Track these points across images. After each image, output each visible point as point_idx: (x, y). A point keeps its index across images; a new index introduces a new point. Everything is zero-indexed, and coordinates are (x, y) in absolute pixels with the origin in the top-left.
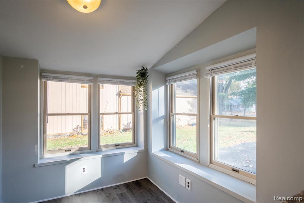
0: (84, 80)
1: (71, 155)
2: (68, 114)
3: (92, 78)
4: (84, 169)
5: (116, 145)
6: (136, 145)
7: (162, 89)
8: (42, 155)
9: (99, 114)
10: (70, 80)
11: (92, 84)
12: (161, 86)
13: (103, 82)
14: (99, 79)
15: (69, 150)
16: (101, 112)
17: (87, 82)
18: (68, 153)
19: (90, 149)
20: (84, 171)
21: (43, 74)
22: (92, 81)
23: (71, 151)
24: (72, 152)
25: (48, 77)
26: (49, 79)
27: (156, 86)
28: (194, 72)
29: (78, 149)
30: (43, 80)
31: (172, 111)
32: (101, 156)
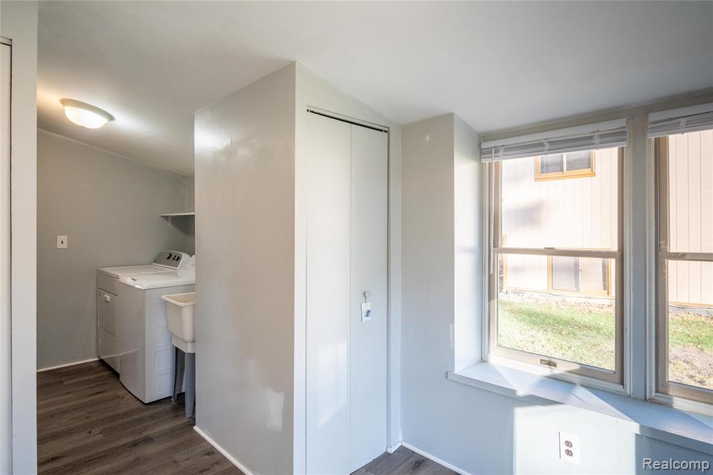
1: (554, 378)
3: (621, 123)
8: (486, 354)
15: (551, 364)
17: (605, 139)
18: (547, 371)
19: (622, 383)
21: (484, 145)
22: (623, 133)
23: (555, 365)
24: (557, 371)
25: (493, 151)
26: (496, 154)
29: (577, 367)
30: (486, 161)
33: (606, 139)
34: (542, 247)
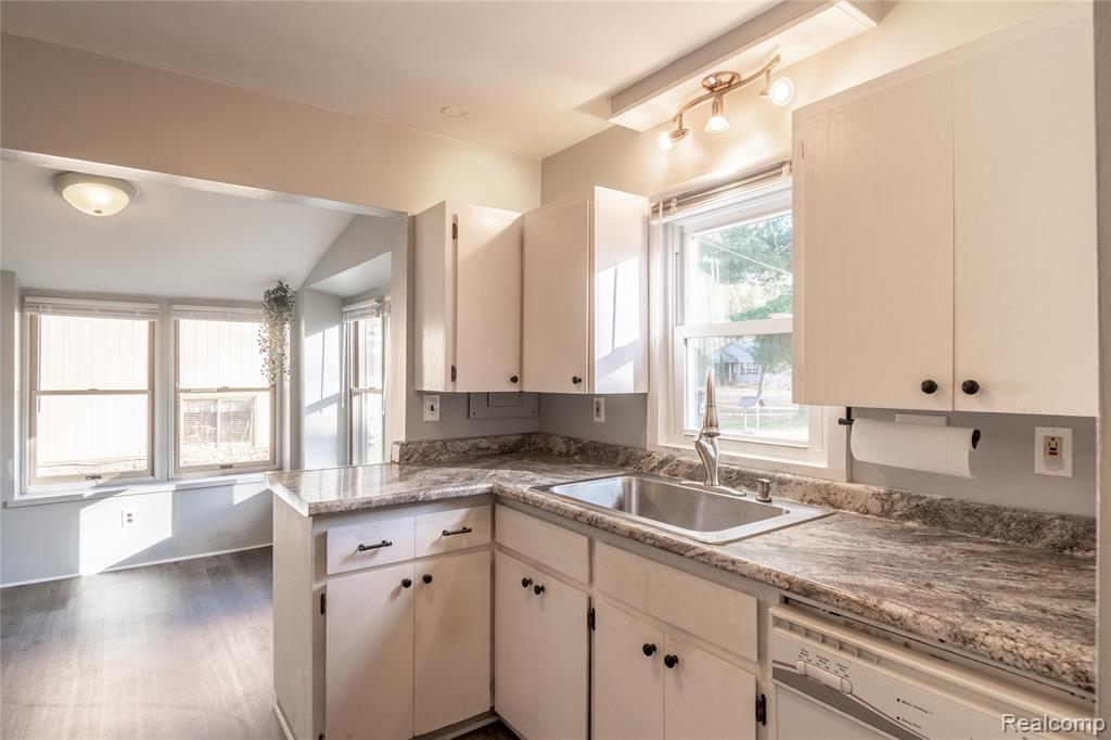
0: (133, 312)
1: (99, 486)
2: (93, 392)
3: (156, 306)
4: (129, 515)
5: (223, 467)
6: (277, 466)
7: (333, 333)
8: (26, 487)
9: (177, 391)
10: (98, 312)
11: (156, 321)
12: (330, 324)
13: (186, 314)
14: (175, 307)
15: (97, 477)
16: (182, 386)
18: (93, 483)
19: (153, 474)
20: (130, 521)
21: (28, 299)
22: (157, 314)
23: (100, 478)
24: (102, 481)
25: (41, 306)
26: (44, 309)
27: (316, 327)
28: (373, 303)
29: (118, 474)
30: (28, 314)
31: (357, 385)
32: (172, 487)
33: (144, 315)
34: (86, 389)
